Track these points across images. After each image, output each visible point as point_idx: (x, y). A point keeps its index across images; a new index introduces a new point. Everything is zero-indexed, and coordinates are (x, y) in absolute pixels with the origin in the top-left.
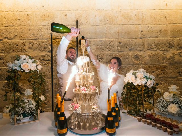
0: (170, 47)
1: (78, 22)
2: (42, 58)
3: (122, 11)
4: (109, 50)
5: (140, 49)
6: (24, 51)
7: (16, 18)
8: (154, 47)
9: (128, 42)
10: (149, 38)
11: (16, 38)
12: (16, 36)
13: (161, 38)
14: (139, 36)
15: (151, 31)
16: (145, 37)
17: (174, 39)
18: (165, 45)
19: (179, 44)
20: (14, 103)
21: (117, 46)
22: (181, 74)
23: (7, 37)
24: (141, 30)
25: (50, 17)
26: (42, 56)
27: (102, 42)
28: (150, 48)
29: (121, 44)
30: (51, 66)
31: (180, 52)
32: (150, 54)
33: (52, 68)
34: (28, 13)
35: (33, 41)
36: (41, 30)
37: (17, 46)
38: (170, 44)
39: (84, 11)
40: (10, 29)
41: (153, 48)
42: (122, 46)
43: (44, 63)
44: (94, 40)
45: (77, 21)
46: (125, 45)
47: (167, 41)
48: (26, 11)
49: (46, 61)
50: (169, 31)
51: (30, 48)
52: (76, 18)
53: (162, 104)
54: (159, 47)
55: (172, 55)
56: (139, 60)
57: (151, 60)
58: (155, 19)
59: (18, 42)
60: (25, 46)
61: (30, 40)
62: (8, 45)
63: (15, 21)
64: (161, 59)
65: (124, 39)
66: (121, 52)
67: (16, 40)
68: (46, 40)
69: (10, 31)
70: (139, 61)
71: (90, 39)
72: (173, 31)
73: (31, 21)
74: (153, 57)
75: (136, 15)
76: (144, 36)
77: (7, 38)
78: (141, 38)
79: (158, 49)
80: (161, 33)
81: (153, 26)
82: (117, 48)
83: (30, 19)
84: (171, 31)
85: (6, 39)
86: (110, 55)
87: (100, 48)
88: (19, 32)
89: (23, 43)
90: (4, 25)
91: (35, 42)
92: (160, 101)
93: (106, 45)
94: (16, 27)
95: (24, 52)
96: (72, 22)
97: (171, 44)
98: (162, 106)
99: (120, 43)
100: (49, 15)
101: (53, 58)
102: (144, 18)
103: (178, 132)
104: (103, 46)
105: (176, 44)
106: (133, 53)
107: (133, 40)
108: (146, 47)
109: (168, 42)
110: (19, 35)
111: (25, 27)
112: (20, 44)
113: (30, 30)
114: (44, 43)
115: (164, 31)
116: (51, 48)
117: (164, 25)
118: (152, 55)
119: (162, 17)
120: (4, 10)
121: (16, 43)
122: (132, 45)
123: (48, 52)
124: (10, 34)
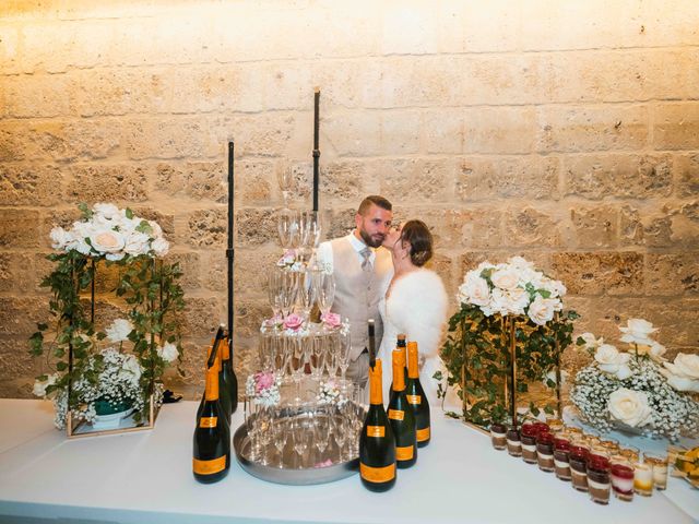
0: (652, 186)
1: (320, 99)
2: (199, 223)
3: (474, 56)
4: (428, 197)
5: (538, 192)
6: (141, 197)
7: (118, 88)
8: (593, 186)
9: (495, 166)
10: (575, 151)
11: (115, 155)
12: (118, 146)
13: (620, 153)
14: (538, 146)
15: (581, 126)
16: (558, 149)
17: (671, 156)
18: (633, 177)
19: (688, 176)
20: (67, 362)
21: (456, 180)
22: (694, 287)
23: (88, 150)
24: (544, 124)
25: (227, 82)
26: (199, 214)
27: (403, 166)
28: (578, 188)
29: (471, 175)
30: (226, 248)
31: (691, 204)
32: (578, 212)
33: (230, 254)
34: (156, 71)
35: (171, 164)
36: (195, 127)
37: (120, 179)
38: (653, 173)
39: (343, 61)
40: (98, 124)
41: (588, 189)
42: (475, 183)
43: (203, 239)
44: (376, 158)
45: (317, 96)
46: (484, 178)
47: (642, 163)
48: (150, 63)
49: (212, 231)
50: (651, 128)
51: (160, 187)
52: (315, 86)
53: (591, 389)
54: (612, 185)
55: (660, 217)
56: (537, 233)
57: (581, 233)
58: (597, 82)
59: (122, 167)
60: (144, 179)
61: (162, 162)
62: (90, 177)
63: (114, 98)
64: (619, 231)
65: (481, 156)
66: (469, 201)
67: (116, 162)
68: (212, 162)
69: (98, 130)
70: (536, 236)
71: (362, 156)
72: (668, 126)
73: (164, 98)
74: (587, 222)
75: (525, 70)
76: (555, 144)
77: (89, 154)
78: (543, 153)
79: (608, 191)
80: (619, 133)
81: (588, 108)
82: (454, 187)
83: (162, 92)
84: (657, 127)
85: (86, 158)
86: (430, 214)
87: (394, 188)
88: (125, 136)
89: (139, 169)
90: (80, 112)
91: (179, 167)
92: (587, 378)
93: (417, 178)
94: (117, 118)
95: (141, 201)
96: (301, 98)
97: (658, 174)
98: (592, 395)
99: (465, 169)
100: (224, 77)
101: (235, 221)
102: (557, 79)
103: (629, 493)
104: (404, 183)
105: (677, 176)
106: (513, 206)
107: (515, 160)
108: (562, 184)
109: (647, 166)
110: (125, 145)
111: (146, 116)
112: (128, 172)
113: (162, 126)
114: (204, 170)
115: (633, 126)
116: (227, 189)
117: (633, 105)
118: (583, 214)
119: (625, 76)
120: (83, 64)
121: (115, 171)
122: (512, 177)
123: (219, 201)
124: (98, 141)
